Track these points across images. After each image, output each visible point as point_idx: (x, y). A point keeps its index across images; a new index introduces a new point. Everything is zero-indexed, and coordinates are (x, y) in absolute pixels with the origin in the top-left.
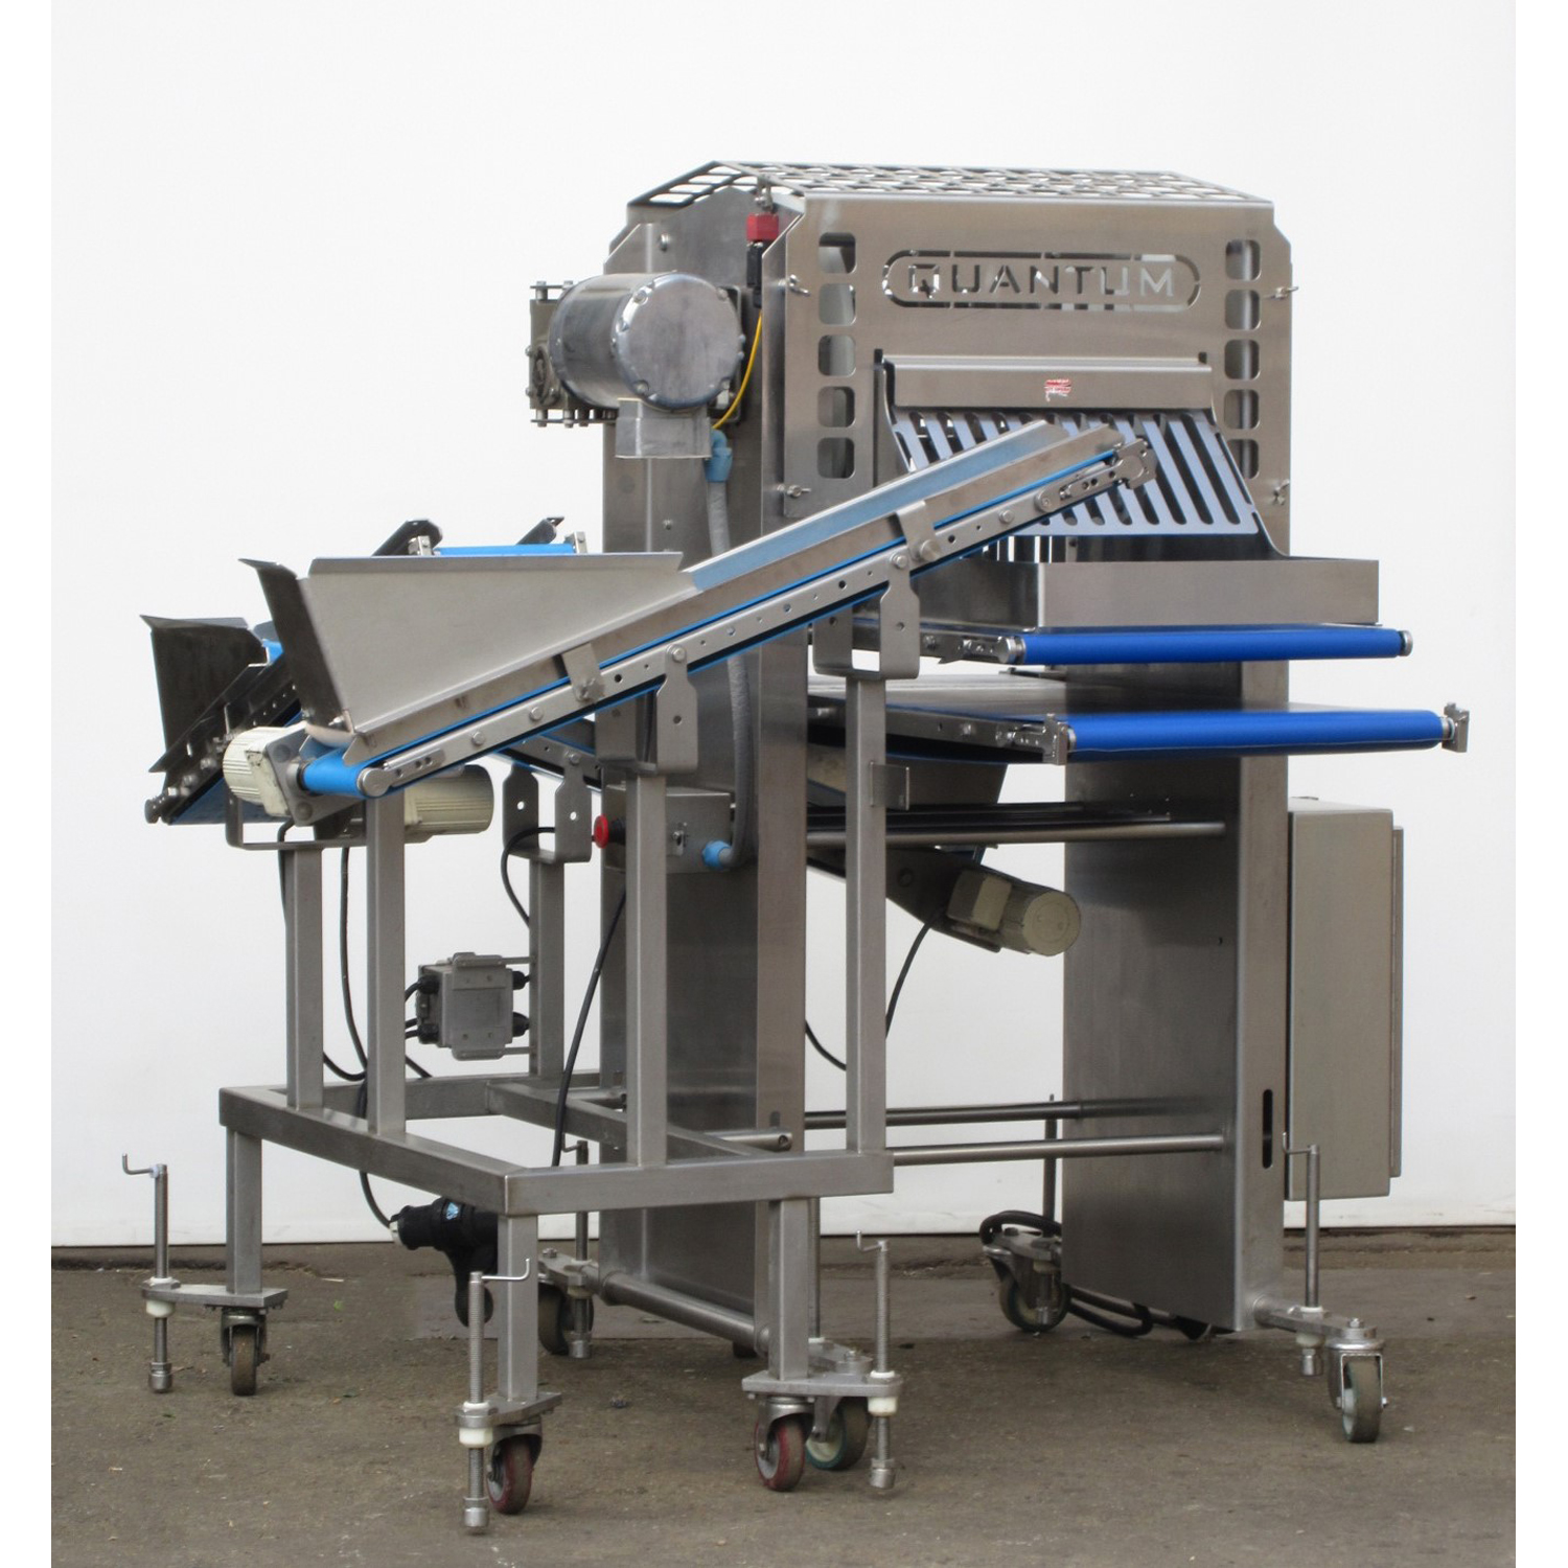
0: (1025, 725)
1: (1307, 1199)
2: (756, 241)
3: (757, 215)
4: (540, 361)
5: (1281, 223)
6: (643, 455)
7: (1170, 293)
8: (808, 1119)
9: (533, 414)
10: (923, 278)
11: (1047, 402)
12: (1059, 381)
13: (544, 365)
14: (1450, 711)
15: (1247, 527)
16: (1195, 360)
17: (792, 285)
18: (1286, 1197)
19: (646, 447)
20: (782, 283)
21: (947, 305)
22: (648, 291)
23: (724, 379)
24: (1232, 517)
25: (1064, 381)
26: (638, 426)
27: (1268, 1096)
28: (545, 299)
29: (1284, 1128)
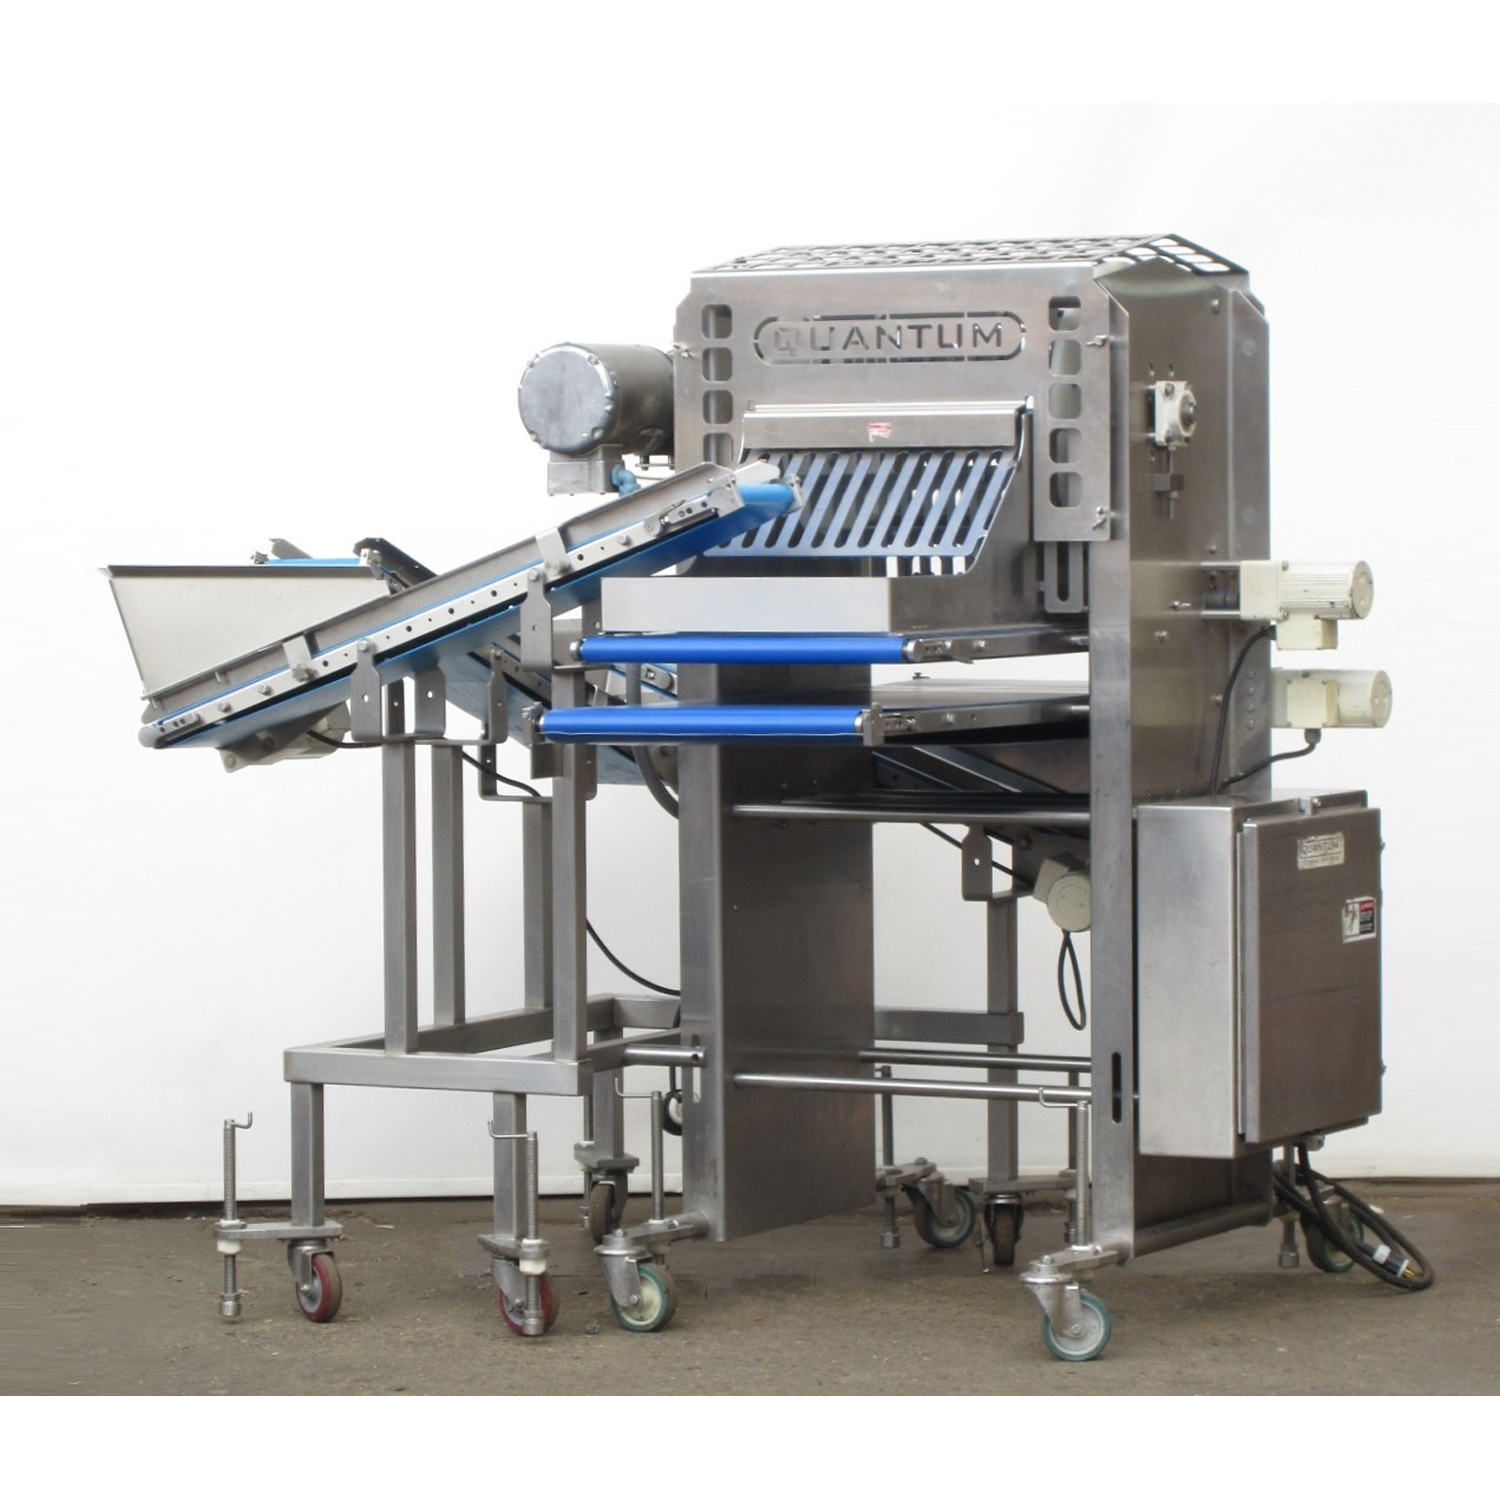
10: (787, 339)
11: (871, 442)
12: (880, 425)
17: (679, 349)
19: (554, 485)
21: (807, 362)
22: (535, 358)
23: (595, 430)
25: (884, 425)
27: (1116, 1059)
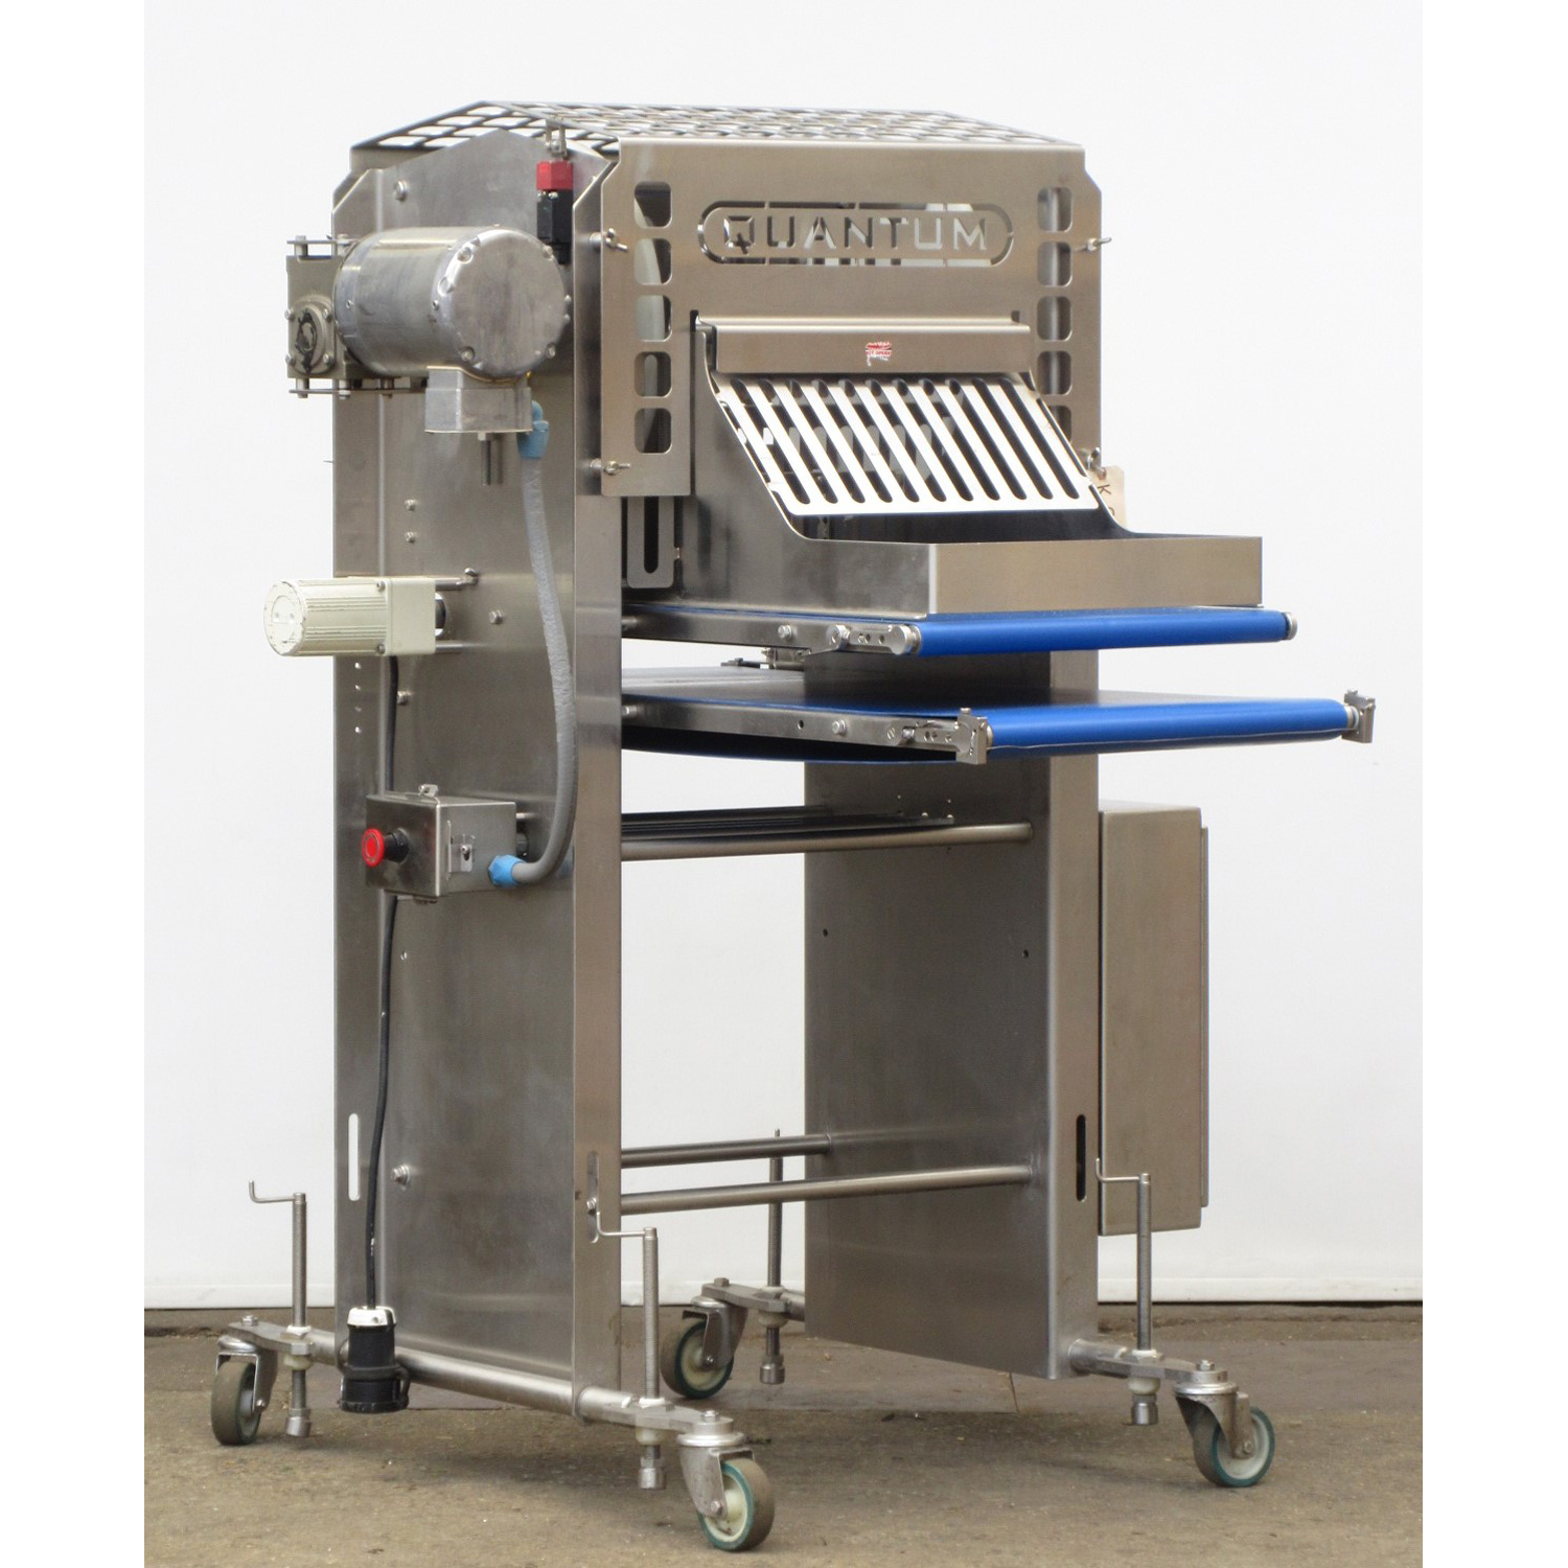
0: (929, 721)
1: (1138, 1231)
2: (549, 191)
3: (551, 162)
4: (307, 326)
5: (1092, 168)
6: (464, 429)
7: (983, 247)
8: (624, 1157)
9: (292, 383)
10: (739, 231)
12: (880, 344)
13: (314, 329)
14: (1351, 699)
15: (1086, 502)
16: (1009, 320)
17: (608, 240)
18: (1100, 1233)
19: (469, 420)
20: (597, 238)
21: (763, 261)
22: (472, 247)
23: (549, 346)
24: (1071, 492)
25: (885, 344)
26: (459, 398)
27: (1081, 1121)
28: (305, 256)
29: (1097, 1152)
